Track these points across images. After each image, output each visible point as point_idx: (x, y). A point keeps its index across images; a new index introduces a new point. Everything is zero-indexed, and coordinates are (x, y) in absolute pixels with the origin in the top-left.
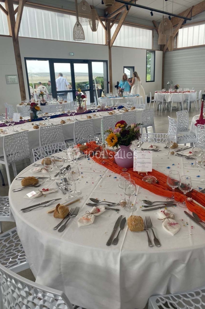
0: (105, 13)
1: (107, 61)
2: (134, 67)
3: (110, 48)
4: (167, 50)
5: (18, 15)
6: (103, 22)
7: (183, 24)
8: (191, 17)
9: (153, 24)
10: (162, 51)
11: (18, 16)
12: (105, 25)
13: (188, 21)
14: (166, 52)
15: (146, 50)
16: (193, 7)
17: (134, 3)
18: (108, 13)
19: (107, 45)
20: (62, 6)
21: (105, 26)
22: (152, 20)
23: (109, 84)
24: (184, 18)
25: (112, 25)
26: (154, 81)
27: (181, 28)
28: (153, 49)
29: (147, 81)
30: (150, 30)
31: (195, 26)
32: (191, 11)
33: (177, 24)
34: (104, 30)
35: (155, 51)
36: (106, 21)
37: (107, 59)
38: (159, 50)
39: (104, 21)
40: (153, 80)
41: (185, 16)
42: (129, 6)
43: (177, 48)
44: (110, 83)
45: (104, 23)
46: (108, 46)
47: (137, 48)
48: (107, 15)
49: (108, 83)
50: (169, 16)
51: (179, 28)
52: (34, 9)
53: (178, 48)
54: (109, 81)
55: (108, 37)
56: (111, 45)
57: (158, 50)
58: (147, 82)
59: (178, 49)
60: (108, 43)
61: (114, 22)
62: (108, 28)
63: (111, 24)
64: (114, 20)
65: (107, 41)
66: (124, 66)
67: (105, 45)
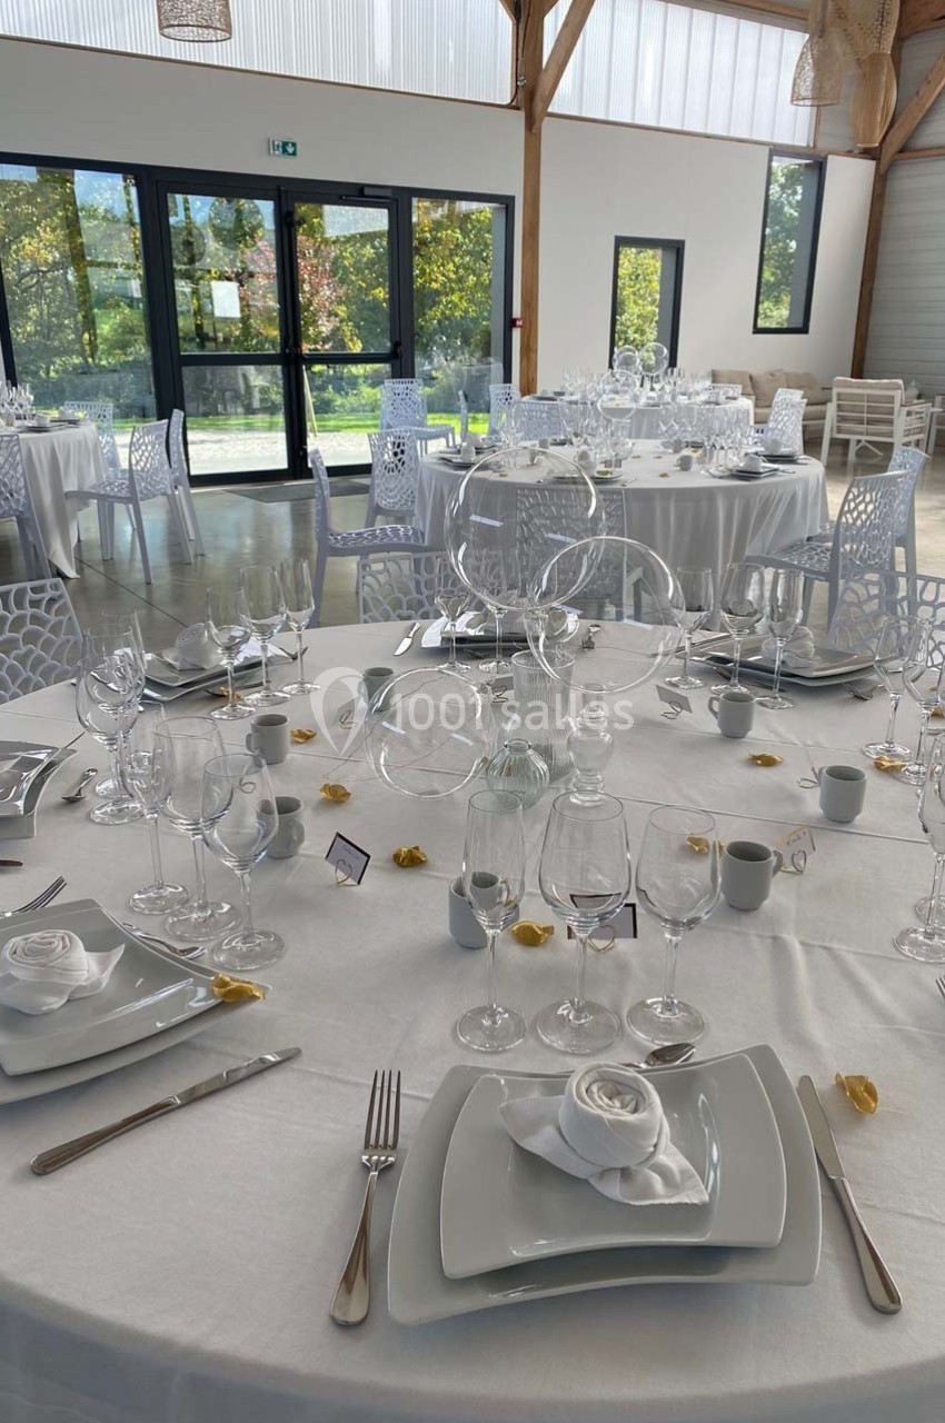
1: (512, 199)
2: (682, 243)
3: (531, 124)
4: (902, 155)
10: (873, 159)
14: (892, 165)
15: (766, 149)
19: (517, 108)
23: (516, 334)
26: (804, 330)
28: (814, 147)
29: (761, 324)
34: (507, 20)
35: (826, 159)
37: (515, 189)
38: (857, 152)
40: (800, 324)
44: (518, 323)
46: (521, 114)
47: (708, 137)
49: (510, 323)
54: (517, 312)
55: (523, 60)
56: (538, 108)
57: (847, 153)
58: (757, 330)
60: (521, 95)
62: (525, 13)
65: (517, 86)
66: (618, 234)
67: (508, 107)
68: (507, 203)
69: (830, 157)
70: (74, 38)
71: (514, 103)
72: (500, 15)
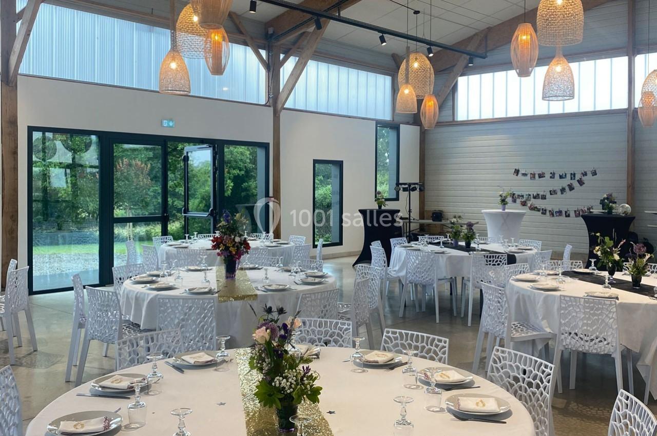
0: (268, 32)
1: (268, 144)
2: (342, 162)
3: (276, 114)
5: (22, 24)
6: (260, 50)
7: (467, 67)
8: (487, 52)
9: (393, 61)
10: (419, 126)
11: (24, 26)
12: (265, 59)
13: (478, 61)
15: (375, 122)
16: (489, 29)
17: (337, 14)
18: (274, 32)
19: (269, 106)
20: (152, 9)
21: (267, 61)
22: (391, 53)
24: (468, 54)
25: (285, 60)
26: (397, 199)
27: (462, 75)
28: (393, 120)
30: (385, 75)
31: (496, 72)
32: (486, 37)
33: (454, 66)
34: (263, 71)
35: (399, 126)
36: (269, 49)
37: (269, 140)
38: (411, 122)
39: (263, 48)
40: (394, 197)
41: (471, 48)
42: (322, 20)
43: (455, 120)
45: (263, 53)
46: (272, 109)
47: (350, 117)
48: (272, 35)
50: (429, 46)
51: (458, 74)
52: (74, 12)
53: (458, 121)
54: (271, 194)
55: (271, 87)
56: (279, 106)
57: (408, 123)
59: (457, 123)
60: (271, 101)
61: (290, 53)
62: (272, 68)
63: (282, 56)
64: (290, 49)
65: (269, 97)
66: (315, 159)
67: (265, 105)
68: (265, 146)
69: (401, 125)
70: (69, 77)
71: (268, 104)
72: (260, 67)
